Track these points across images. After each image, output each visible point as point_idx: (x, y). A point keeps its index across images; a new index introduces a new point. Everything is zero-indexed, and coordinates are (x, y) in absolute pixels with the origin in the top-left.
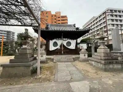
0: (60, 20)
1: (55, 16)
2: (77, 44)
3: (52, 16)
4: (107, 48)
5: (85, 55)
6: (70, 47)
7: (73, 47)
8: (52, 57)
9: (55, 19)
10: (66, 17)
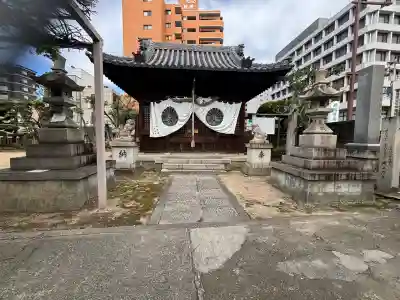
0: (194, 30)
1: (178, 11)
2: (243, 117)
3: (167, 11)
4: (331, 131)
5: (262, 155)
6: (219, 128)
7: (227, 126)
8: (156, 157)
9: (178, 24)
10: (217, 15)
